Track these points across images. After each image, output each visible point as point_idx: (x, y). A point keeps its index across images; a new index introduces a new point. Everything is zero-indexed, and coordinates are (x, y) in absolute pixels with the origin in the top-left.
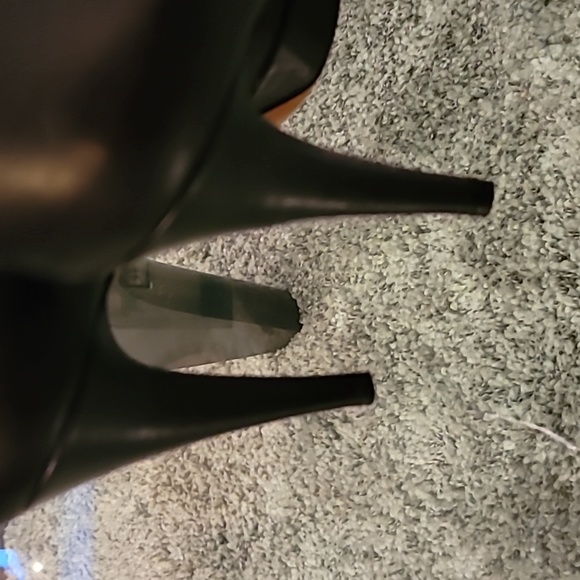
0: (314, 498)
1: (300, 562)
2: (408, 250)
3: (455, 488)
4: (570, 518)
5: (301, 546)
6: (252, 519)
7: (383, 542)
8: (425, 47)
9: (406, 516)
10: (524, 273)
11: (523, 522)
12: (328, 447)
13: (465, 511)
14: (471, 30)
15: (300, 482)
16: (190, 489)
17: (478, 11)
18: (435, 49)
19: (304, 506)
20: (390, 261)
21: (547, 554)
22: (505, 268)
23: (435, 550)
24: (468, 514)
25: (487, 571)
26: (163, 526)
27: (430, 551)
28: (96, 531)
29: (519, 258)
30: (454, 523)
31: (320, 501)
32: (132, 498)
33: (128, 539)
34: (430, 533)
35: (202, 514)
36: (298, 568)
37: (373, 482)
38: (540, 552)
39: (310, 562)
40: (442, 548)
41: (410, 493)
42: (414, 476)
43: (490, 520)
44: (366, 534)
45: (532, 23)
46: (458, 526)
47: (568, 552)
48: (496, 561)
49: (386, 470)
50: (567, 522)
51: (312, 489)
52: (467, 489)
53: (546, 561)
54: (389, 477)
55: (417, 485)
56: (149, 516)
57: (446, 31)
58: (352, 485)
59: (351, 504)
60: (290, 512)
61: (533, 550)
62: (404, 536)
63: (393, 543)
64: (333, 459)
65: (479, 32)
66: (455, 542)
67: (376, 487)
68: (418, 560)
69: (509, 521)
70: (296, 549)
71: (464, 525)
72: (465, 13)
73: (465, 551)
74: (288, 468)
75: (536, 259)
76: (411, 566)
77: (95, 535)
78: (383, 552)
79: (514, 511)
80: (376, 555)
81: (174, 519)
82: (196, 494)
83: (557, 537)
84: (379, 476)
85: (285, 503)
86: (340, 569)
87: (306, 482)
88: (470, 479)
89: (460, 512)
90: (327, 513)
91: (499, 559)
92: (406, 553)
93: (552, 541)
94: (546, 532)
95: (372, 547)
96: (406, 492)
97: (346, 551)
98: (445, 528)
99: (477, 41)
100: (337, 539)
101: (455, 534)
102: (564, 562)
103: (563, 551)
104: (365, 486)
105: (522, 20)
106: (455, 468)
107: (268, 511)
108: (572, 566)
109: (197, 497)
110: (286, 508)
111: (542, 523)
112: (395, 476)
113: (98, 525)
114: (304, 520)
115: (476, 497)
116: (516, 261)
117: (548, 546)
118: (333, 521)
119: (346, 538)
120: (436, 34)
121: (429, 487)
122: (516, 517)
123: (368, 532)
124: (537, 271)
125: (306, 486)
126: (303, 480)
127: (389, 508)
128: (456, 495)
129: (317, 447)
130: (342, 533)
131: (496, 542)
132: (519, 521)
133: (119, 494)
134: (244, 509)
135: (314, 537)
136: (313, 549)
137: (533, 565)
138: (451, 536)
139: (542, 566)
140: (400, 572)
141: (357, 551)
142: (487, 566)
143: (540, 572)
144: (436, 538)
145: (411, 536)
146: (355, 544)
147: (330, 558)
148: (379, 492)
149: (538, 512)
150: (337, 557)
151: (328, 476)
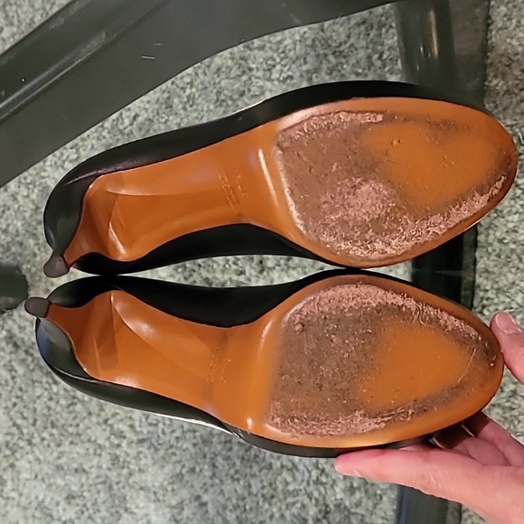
0: (32, 429)
1: (15, 474)
3: (151, 424)
4: (233, 446)
5: (17, 464)
7: (90, 461)
8: (148, 102)
9: (111, 443)
10: (214, 280)
11: (200, 449)
12: (46, 389)
13: (157, 441)
14: (185, 99)
15: (19, 415)
17: (191, 87)
18: (157, 106)
19: (22, 433)
21: (216, 470)
22: (200, 274)
23: (132, 467)
24: (161, 442)
25: (171, 481)
29: (210, 269)
30: (149, 448)
31: (37, 430)
34: (128, 455)
36: (13, 480)
37: (84, 418)
38: (211, 468)
39: (25, 475)
40: (137, 465)
41: (115, 427)
42: (118, 414)
43: (176, 447)
44: (76, 455)
45: (231, 108)
46: (152, 450)
47: (230, 469)
48: (177, 475)
50: (230, 449)
51: (31, 421)
52: (161, 425)
53: (214, 474)
54: (99, 415)
55: (121, 420)
57: (166, 95)
58: (66, 419)
59: (65, 433)
60: (8, 438)
61: (206, 467)
62: (109, 457)
63: (99, 462)
64: (51, 399)
65: (191, 102)
66: (149, 461)
67: (87, 421)
68: (119, 475)
69: (191, 448)
70: (12, 466)
71: (157, 450)
72: (181, 85)
73: (155, 468)
74: (10, 404)
75: (223, 272)
76: (113, 479)
78: (90, 468)
79: (195, 441)
80: (84, 470)
83: (224, 459)
84: (90, 414)
85: (5, 431)
86: (52, 481)
87: (25, 415)
89: (153, 441)
90: (43, 439)
91: (181, 473)
92: (109, 469)
93: (220, 460)
94: (216, 455)
95: (81, 464)
96: (112, 426)
97: (59, 468)
98: (141, 452)
99: (189, 109)
100: (51, 459)
101: (149, 456)
102: (226, 475)
103: (227, 468)
104: (78, 421)
105: (224, 104)
108: (232, 477)
110: (6, 434)
111: (213, 450)
112: (103, 414)
114: (22, 444)
115: (167, 431)
116: (208, 271)
117: (217, 464)
118: (49, 445)
119: (59, 458)
121: (129, 422)
122: (195, 445)
123: (78, 453)
124: (222, 280)
125: (25, 418)
126: (22, 414)
127: (96, 437)
128: (152, 429)
129: (37, 389)
130: (55, 454)
131: (179, 462)
132: (197, 447)
135: (31, 457)
136: (28, 466)
137: (205, 477)
138: (146, 457)
139: (211, 478)
140: (104, 483)
141: (68, 468)
142: (171, 478)
143: (210, 482)
144: (134, 458)
145: (114, 457)
146: (66, 463)
147: (44, 473)
148: (90, 425)
149: (212, 442)
150: (50, 472)
151: (45, 411)
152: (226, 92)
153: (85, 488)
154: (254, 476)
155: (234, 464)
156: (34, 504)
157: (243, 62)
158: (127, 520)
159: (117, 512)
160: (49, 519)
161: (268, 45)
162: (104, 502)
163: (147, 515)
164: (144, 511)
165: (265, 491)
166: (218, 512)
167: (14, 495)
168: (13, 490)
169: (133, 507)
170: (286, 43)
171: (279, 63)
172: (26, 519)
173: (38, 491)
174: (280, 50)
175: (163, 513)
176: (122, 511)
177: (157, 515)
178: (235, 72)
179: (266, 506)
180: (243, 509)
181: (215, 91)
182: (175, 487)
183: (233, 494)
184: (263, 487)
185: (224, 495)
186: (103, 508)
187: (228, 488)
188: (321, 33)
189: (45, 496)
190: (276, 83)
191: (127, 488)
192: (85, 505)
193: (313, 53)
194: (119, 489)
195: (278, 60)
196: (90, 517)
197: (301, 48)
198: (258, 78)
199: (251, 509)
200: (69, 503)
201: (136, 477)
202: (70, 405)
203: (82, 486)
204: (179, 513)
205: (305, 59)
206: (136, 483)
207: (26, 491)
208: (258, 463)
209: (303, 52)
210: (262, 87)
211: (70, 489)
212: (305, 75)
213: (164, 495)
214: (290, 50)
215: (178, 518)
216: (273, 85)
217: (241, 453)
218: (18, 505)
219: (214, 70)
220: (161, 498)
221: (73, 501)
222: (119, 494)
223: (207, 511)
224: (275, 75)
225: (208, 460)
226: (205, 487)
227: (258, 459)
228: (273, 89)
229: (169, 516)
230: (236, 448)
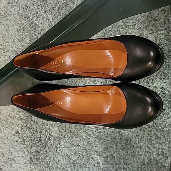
0: (65, 133)
1: (60, 146)
2: (91, 80)
3: (99, 133)
5: (61, 143)
6: (48, 136)
7: (81, 143)
8: (98, 36)
9: (87, 138)
11: (113, 140)
13: (100, 137)
16: (32, 128)
17: (111, 32)
19: (62, 134)
20: (87, 82)
21: (117, 147)
23: (93, 145)
24: (101, 138)
25: (104, 150)
26: (24, 137)
27: (92, 145)
28: (3, 137)
30: (98, 140)
31: (66, 133)
32: (15, 129)
33: (13, 139)
34: (92, 141)
35: (35, 134)
36: (60, 148)
37: (80, 130)
38: (116, 146)
39: (63, 146)
40: (95, 145)
41: (88, 133)
42: (89, 129)
43: (106, 140)
44: (77, 141)
46: (99, 140)
47: (122, 147)
48: (106, 148)
49: (83, 127)
50: (122, 141)
51: (65, 131)
52: (101, 133)
53: (117, 148)
54: (84, 129)
55: (90, 131)
56: (20, 134)
57: (103, 34)
58: (75, 130)
59: (74, 134)
60: (58, 135)
61: (114, 146)
62: (86, 142)
63: (84, 143)
66: (98, 144)
68: (89, 147)
69: (110, 140)
70: (59, 143)
71: (100, 140)
72: (108, 31)
73: (100, 145)
74: (59, 125)
76: (88, 148)
77: (3, 138)
78: (81, 145)
79: (111, 138)
80: (79, 146)
81: (27, 135)
82: (34, 130)
83: (120, 144)
84: (81, 129)
85: (57, 133)
86: (70, 148)
88: (102, 131)
89: (99, 137)
90: (68, 136)
92: (86, 145)
93: (118, 144)
94: (118, 142)
95: (79, 144)
96: (87, 133)
97: (72, 144)
98: (96, 141)
100: (70, 142)
101: (98, 142)
102: (121, 149)
103: (121, 146)
104: (78, 131)
106: (99, 128)
107: (53, 134)
108: (122, 149)
109: (34, 131)
110: (58, 134)
111: (117, 141)
112: (85, 129)
113: (4, 135)
114: (62, 137)
115: (103, 135)
117: (118, 145)
118: (69, 138)
119: (72, 142)
120: (101, 34)
121: (92, 132)
123: (78, 140)
125: (63, 130)
127: (83, 136)
128: (99, 134)
130: (71, 140)
131: (107, 144)
133: (10, 128)
134: (46, 134)
135: (64, 141)
136: (64, 144)
137: (114, 149)
138: (97, 142)
139: (116, 149)
140: (85, 149)
141: (75, 144)
142: (104, 149)
143: (116, 150)
144: (93, 143)
145: (88, 142)
146: (74, 143)
147: (68, 146)
148: (81, 132)
149: (116, 138)
150: (70, 146)
151: (69, 128)
152: (121, 33)
153: (80, 151)
154: (129, 149)
155: (123, 145)
156: (66, 155)
157: (126, 24)
158: (92, 161)
159: (89, 158)
160: (69, 159)
161: (134, 18)
162: (85, 155)
163: (97, 160)
164: (97, 158)
165: (132, 154)
166: (118, 160)
167: (60, 152)
168: (60, 150)
169: (93, 157)
170: (139, 17)
171: (137, 24)
172: (63, 159)
173: (67, 151)
174: (137, 20)
175: (102, 159)
176: (90, 158)
177: (100, 160)
178: (124, 27)
179: (132, 159)
180: (125, 159)
181: (118, 33)
182: (106, 152)
183: (123, 154)
184: (131, 153)
185: (120, 154)
186: (85, 157)
187: (121, 152)
188: (150, 14)
189: (69, 153)
190: (136, 30)
191: (91, 151)
192: (80, 156)
193: (147, 20)
194: (89, 151)
195: (137, 23)
196: (81, 159)
197: (144, 19)
198: (131, 28)
199: (128, 159)
200: (75, 155)
201: (94, 148)
202: (76, 126)
203: (79, 150)
204: (107, 160)
205: (145, 22)
206: (94, 150)
207: (63, 151)
208: (130, 145)
209: (144, 20)
210: (132, 31)
211: (75, 151)
212: (145, 27)
213: (102, 154)
214: (140, 20)
215: (106, 161)
216: (135, 30)
217: (125, 142)
218: (61, 155)
219: (118, 26)
220: (101, 155)
221: (76, 154)
222: (89, 153)
223: (115, 159)
224: (136, 27)
225: (115, 144)
226: (114, 152)
227: (130, 144)
228: (135, 31)
229: (103, 160)
230: (123, 140)
